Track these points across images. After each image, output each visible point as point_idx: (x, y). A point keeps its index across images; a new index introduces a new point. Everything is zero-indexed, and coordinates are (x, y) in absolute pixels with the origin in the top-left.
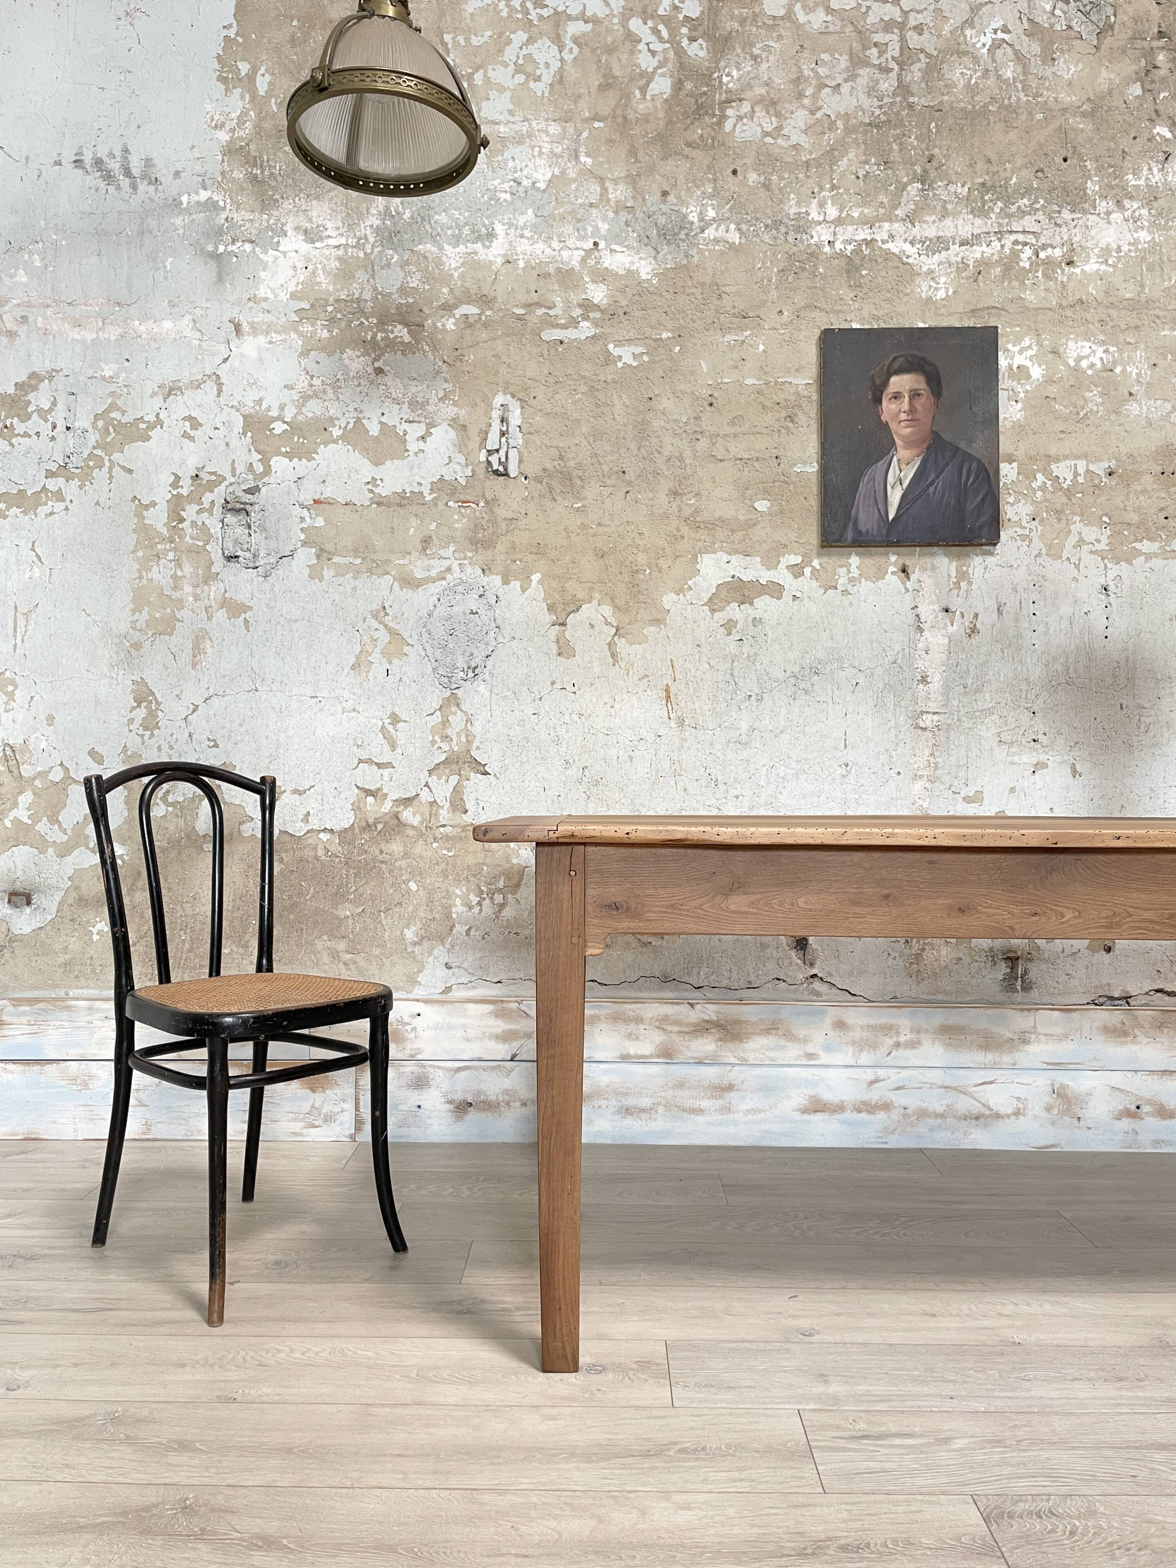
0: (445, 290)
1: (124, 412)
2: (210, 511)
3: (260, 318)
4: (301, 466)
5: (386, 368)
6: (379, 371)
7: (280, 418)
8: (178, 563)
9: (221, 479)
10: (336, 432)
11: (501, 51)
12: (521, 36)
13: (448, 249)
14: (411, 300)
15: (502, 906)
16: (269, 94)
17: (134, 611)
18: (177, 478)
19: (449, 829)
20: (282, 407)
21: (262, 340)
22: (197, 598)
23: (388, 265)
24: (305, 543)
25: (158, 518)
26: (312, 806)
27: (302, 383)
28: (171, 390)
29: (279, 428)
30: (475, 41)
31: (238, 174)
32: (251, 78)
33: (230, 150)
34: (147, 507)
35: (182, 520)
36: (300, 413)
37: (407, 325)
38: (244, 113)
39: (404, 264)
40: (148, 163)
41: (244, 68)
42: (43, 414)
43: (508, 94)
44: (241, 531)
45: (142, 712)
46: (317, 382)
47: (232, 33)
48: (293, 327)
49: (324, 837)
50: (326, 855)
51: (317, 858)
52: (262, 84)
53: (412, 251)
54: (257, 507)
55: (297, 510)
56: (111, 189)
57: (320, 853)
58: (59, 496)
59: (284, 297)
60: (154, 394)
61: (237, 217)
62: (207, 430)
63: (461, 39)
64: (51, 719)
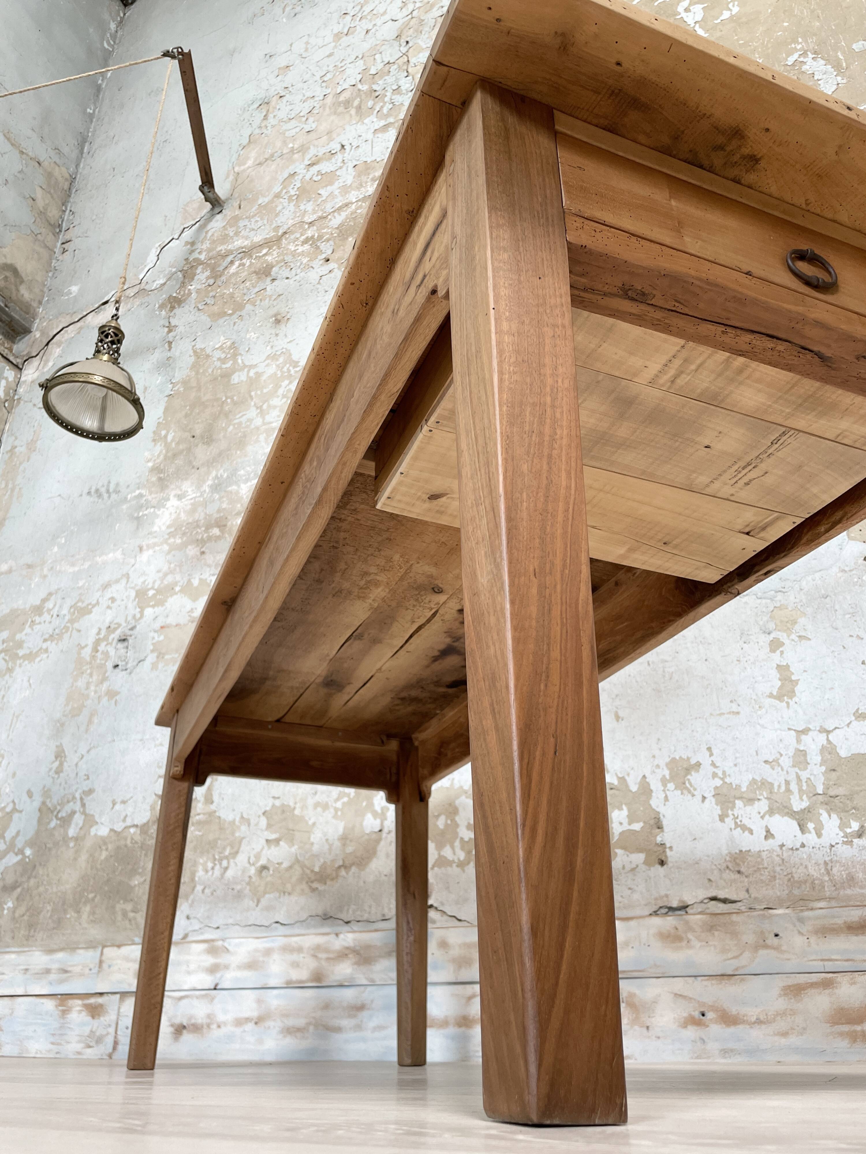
0: (239, 505)
1: (83, 602)
2: (111, 644)
3: (152, 541)
4: (158, 610)
5: (206, 551)
6: (203, 553)
7: (153, 588)
8: (91, 675)
9: (119, 625)
10: (177, 589)
11: (276, 392)
12: (287, 382)
13: (243, 486)
14: (222, 514)
15: (226, 869)
16: (172, 441)
17: (65, 706)
18: (100, 629)
19: (201, 816)
20: (154, 582)
21: (151, 552)
22: (96, 692)
23: (214, 501)
24: (152, 651)
25: (86, 653)
26: (130, 810)
27: (165, 568)
28: (106, 586)
29: (151, 593)
30: (265, 391)
31: (154, 479)
32: (166, 436)
33: (153, 470)
34: (83, 648)
35: (97, 651)
36: (162, 582)
37: (219, 526)
38: (161, 452)
39: (220, 498)
40: (117, 484)
41: (163, 433)
42: (49, 611)
43: (278, 409)
44: (123, 651)
45: (57, 763)
46: (172, 566)
47: (161, 420)
48: (166, 541)
49: (132, 830)
50: (131, 843)
51: (126, 846)
52: (170, 438)
53: (225, 491)
54: (133, 637)
55: (152, 634)
56: (100, 500)
57: (129, 842)
58: (46, 651)
59: (164, 528)
60: (98, 590)
61: (150, 498)
62: (118, 602)
63: (259, 392)
64: (14, 775)
